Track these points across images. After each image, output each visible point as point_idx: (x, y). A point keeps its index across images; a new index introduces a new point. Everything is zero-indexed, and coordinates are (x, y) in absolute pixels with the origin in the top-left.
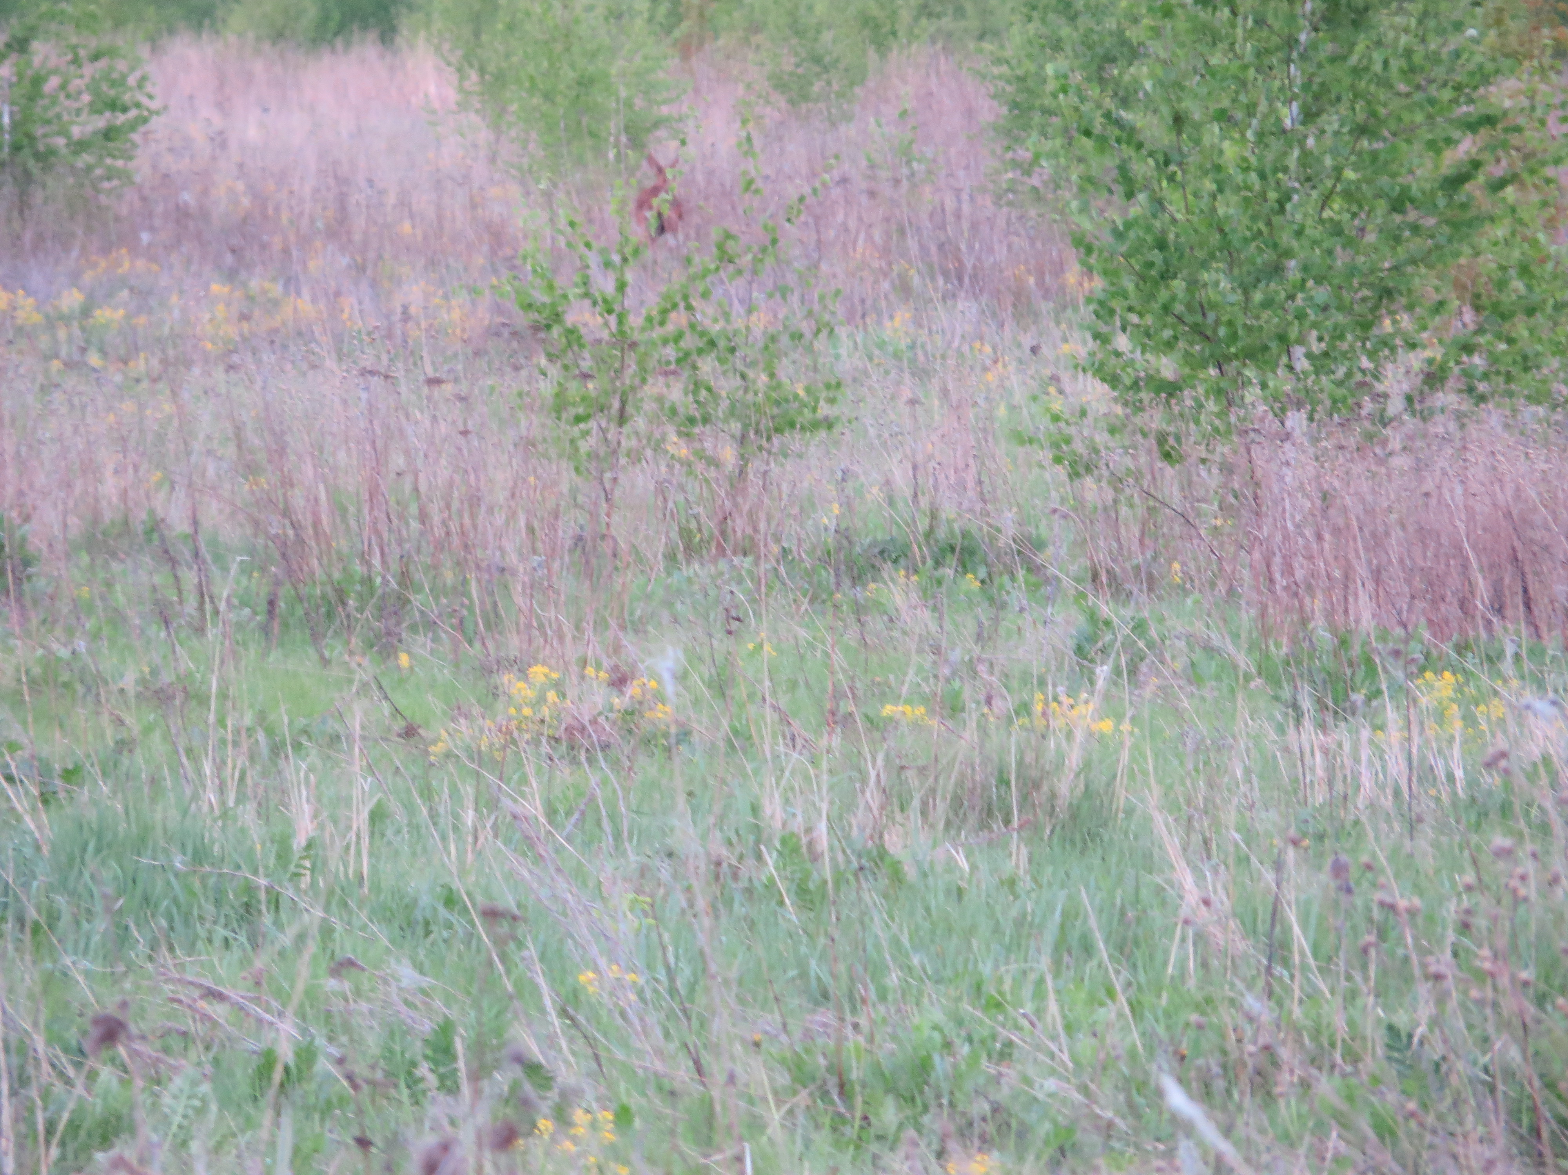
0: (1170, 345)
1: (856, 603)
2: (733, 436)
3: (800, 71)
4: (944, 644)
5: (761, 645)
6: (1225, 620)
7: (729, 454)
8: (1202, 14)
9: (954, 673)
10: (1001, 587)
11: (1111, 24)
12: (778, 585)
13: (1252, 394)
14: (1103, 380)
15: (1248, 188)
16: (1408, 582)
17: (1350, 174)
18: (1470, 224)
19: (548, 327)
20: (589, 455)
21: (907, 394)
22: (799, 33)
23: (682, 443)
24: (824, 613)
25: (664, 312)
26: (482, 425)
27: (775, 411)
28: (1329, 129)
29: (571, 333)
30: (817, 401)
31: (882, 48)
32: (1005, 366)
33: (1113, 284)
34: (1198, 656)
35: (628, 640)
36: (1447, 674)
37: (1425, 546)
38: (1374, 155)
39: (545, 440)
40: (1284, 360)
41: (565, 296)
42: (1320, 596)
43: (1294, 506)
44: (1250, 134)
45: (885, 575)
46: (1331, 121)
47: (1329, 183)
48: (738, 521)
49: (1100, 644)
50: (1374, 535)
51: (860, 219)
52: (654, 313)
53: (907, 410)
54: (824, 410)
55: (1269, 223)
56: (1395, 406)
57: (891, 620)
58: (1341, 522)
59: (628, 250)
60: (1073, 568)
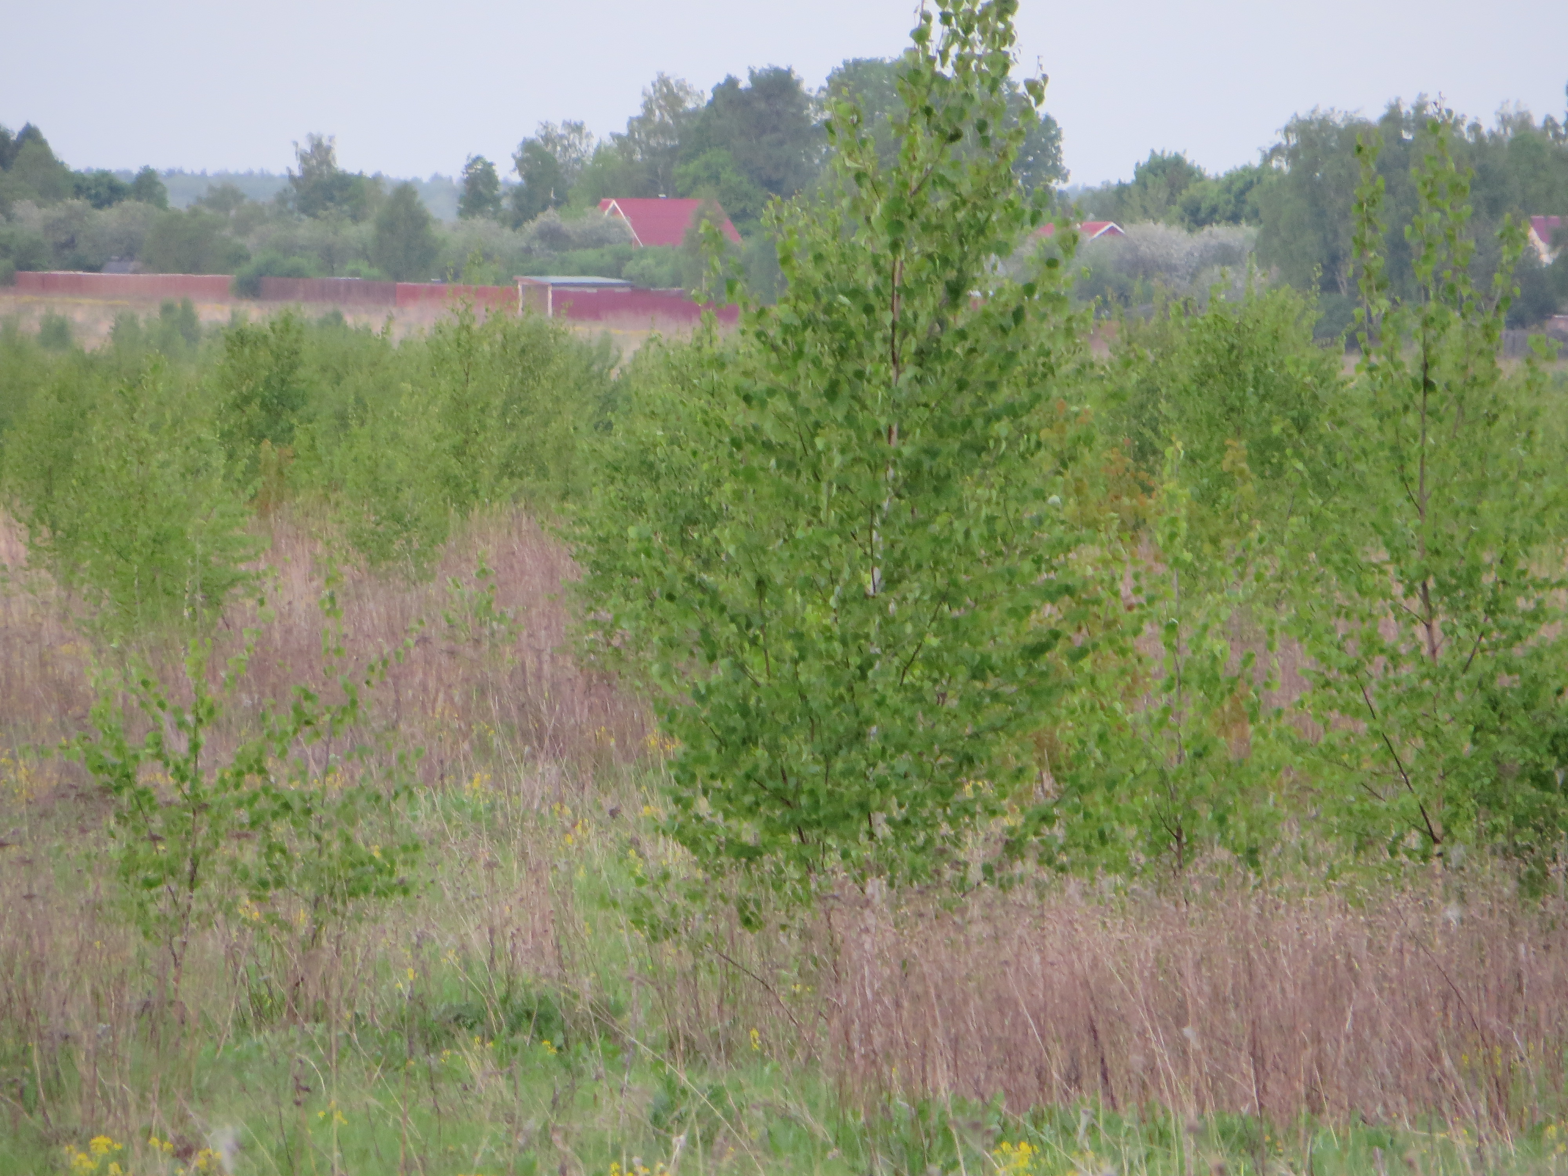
0: (752, 810)
1: (430, 1069)
2: (306, 900)
3: (380, 529)
4: (517, 1113)
5: (331, 1114)
6: (803, 1089)
7: (302, 918)
8: (785, 479)
9: (529, 1143)
10: (578, 1054)
11: (694, 486)
12: (350, 1052)
13: (833, 860)
14: (683, 843)
15: (830, 657)
16: (986, 1051)
17: (933, 641)
18: (1049, 692)
19: (118, 789)
20: (158, 918)
21: (484, 856)
22: (380, 492)
23: (253, 906)
24: (396, 1081)
25: (240, 774)
26: (48, 889)
27: (351, 873)
28: (911, 597)
29: (142, 794)
30: (393, 863)
31: (464, 507)
32: (584, 828)
33: (693, 747)
34: (776, 1124)
35: (193, 1111)
36: (1024, 1146)
37: (1003, 1014)
38: (956, 623)
39: (112, 903)
40: (865, 825)
41: (136, 757)
42: (898, 1063)
43: (872, 973)
44: (832, 601)
45: (460, 1042)
46: (913, 589)
47: (911, 650)
48: (310, 986)
49: (676, 1113)
50: (952, 1001)
51: (440, 679)
52: (227, 775)
53: (483, 873)
54: (402, 872)
55: (850, 689)
56: (975, 874)
57: (465, 1088)
58: (919, 989)
59: (202, 712)
60: (651, 1035)
